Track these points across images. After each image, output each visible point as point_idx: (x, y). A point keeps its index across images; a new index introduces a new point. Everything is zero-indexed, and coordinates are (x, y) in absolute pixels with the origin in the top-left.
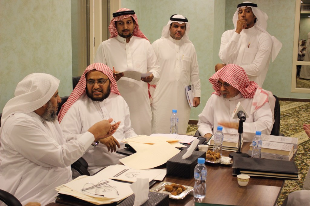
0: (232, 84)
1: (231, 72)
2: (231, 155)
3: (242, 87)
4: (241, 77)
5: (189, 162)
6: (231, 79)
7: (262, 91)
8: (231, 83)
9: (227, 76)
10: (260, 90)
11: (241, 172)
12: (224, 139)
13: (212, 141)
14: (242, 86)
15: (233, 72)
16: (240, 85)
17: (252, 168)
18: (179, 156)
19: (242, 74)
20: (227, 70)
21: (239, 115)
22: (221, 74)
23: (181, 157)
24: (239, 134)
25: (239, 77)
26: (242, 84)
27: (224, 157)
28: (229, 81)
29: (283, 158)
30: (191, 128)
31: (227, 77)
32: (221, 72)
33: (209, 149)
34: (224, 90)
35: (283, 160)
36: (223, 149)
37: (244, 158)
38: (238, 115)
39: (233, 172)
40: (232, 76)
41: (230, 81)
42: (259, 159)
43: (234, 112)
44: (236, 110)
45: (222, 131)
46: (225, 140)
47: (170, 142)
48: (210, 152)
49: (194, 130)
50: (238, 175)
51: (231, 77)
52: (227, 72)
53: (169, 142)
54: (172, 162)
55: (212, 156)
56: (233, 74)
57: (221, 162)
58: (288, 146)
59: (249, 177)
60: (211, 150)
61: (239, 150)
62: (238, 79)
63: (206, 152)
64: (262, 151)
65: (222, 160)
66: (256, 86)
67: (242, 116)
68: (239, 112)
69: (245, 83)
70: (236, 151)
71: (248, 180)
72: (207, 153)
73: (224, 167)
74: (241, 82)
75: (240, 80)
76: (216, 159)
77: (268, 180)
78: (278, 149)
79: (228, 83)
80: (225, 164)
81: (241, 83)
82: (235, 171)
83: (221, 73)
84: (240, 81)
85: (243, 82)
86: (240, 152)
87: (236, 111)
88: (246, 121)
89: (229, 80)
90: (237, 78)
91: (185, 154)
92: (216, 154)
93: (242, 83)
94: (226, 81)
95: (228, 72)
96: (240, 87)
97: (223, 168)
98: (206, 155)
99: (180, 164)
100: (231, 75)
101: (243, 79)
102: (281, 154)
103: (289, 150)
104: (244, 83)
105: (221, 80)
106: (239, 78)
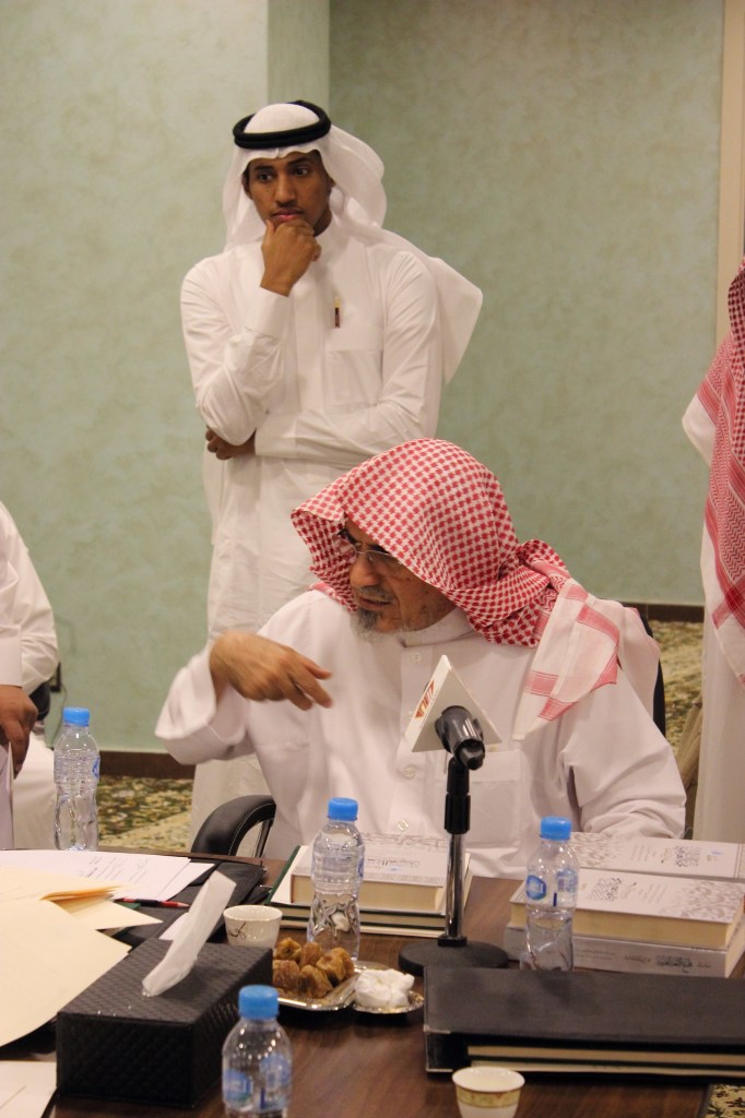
0: (408, 562)
1: (417, 492)
2: (407, 955)
3: (474, 578)
4: (473, 520)
5: (186, 1014)
6: (411, 530)
7: (584, 614)
8: (407, 555)
9: (392, 511)
10: (577, 606)
11: (472, 1051)
12: (367, 870)
13: (300, 884)
14: (477, 572)
15: (424, 492)
16: (464, 563)
17: (530, 1027)
18: (122, 979)
19: (479, 507)
20: (394, 474)
21: (447, 730)
22: (356, 495)
23: (140, 987)
24: (449, 836)
25: (462, 520)
26: (476, 563)
27: (373, 971)
28: (393, 542)
29: (695, 963)
30: (149, 799)
31: (387, 517)
32: (363, 482)
33: (284, 930)
34: (368, 580)
35: (695, 972)
36: (363, 924)
37: (484, 973)
38: (443, 730)
39: (431, 1054)
40: (416, 510)
41: (399, 542)
42: (565, 973)
43: (419, 714)
44: (426, 702)
45: (357, 824)
46: (372, 871)
47: (65, 900)
48: (296, 944)
49: (173, 814)
50: (456, 1068)
51: (410, 516)
52: (393, 486)
53: (55, 902)
54: (88, 1016)
55: (308, 968)
56: (423, 505)
57: (359, 998)
58: (715, 892)
59: (520, 1081)
60: (298, 935)
61: (454, 928)
62: (456, 533)
63: (271, 951)
64: (580, 929)
65: (366, 991)
66: (552, 574)
67: (462, 739)
68: (444, 713)
69: (492, 557)
70: (437, 934)
71: (516, 1097)
72: (275, 954)
73: (376, 1030)
74: (471, 551)
75: (465, 539)
76: (330, 987)
77: (620, 1090)
78: (664, 915)
79: (387, 548)
80: (380, 1011)
81: (467, 557)
82: (436, 1051)
83: (356, 488)
84: (462, 545)
85: (483, 552)
86: (459, 937)
87: (431, 712)
88: (485, 761)
89: (399, 535)
90: (447, 526)
91: (156, 964)
92: (328, 959)
93: (475, 554)
94: (381, 536)
95: (399, 486)
96: (462, 578)
97: (370, 1036)
98: (276, 964)
99: (135, 1025)
100: (410, 509)
101: (480, 532)
102: (684, 942)
103: (722, 914)
104: (487, 555)
105: (356, 525)
106: (459, 527)
